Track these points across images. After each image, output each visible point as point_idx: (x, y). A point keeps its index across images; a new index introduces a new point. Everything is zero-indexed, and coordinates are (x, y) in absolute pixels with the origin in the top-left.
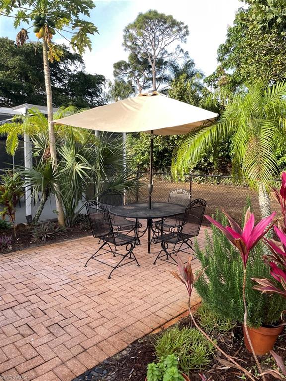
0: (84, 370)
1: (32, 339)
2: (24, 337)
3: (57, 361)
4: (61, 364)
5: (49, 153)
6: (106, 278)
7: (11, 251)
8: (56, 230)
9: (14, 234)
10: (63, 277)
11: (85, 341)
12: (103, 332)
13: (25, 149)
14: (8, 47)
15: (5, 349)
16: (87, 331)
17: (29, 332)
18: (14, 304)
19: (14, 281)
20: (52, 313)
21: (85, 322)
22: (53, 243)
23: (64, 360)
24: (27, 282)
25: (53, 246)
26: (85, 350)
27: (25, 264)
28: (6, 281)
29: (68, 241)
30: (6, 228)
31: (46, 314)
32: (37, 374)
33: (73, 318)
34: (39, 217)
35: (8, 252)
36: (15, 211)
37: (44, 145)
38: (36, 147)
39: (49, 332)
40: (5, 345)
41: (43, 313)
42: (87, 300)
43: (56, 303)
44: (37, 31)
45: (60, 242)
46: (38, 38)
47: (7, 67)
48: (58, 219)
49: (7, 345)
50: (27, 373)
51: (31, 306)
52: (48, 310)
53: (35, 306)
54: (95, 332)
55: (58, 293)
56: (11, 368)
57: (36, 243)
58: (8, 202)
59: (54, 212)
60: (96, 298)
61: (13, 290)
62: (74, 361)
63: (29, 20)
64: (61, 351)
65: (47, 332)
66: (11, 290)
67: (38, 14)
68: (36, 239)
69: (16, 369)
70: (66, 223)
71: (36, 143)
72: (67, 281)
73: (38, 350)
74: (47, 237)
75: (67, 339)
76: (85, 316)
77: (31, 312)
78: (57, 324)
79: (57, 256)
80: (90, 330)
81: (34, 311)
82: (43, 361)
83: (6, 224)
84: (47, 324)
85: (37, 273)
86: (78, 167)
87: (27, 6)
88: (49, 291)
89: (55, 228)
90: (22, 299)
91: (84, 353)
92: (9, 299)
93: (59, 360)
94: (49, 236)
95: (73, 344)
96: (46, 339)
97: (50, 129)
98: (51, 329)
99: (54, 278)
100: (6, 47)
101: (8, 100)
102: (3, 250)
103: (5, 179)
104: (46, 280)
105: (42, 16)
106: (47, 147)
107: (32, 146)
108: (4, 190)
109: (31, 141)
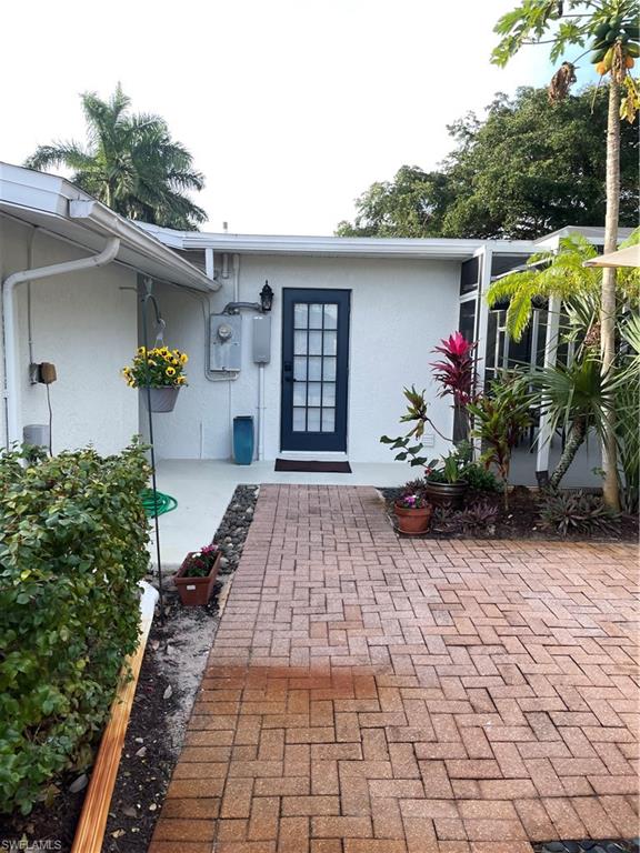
0: (580, 833)
1: (488, 722)
2: (475, 712)
3: (527, 788)
4: (534, 798)
5: (599, 336)
7: (491, 537)
8: (595, 513)
9: (504, 505)
10: (585, 621)
11: (600, 775)
13: (549, 327)
14: (555, 107)
15: (436, 719)
16: (613, 757)
17: (487, 705)
18: (471, 640)
19: (482, 597)
20: (542, 687)
21: (612, 734)
22: (583, 540)
23: (543, 793)
24: (507, 607)
25: (581, 547)
26: (595, 795)
27: (512, 570)
28: (467, 593)
29: (622, 545)
30: (492, 489)
31: (528, 683)
32: (480, 795)
33: (585, 715)
34: (560, 477)
35: (486, 538)
36: (509, 458)
37: (590, 318)
38: (572, 323)
39: (525, 723)
40: (437, 710)
41: (523, 680)
43: (556, 669)
44: (598, 59)
45: (600, 541)
46: (599, 73)
47: (550, 148)
48: (605, 489)
49: (441, 713)
50: (463, 782)
51: (503, 657)
52: (535, 677)
53: (512, 659)
54: (631, 766)
55: (566, 651)
56: (437, 760)
57: (545, 532)
58: (497, 437)
59: (597, 471)
61: (477, 614)
62: (564, 805)
63: (584, 37)
64: (542, 772)
65: (522, 720)
66: (473, 611)
67: (605, 18)
68: (546, 524)
69: (445, 765)
70: (623, 502)
71: (572, 314)
72: (593, 632)
73: (494, 748)
74: (570, 524)
75: (561, 754)
76: (616, 722)
77: (500, 668)
78: (547, 713)
79: (583, 572)
80: (619, 758)
81: (506, 669)
82: (497, 774)
83: (492, 482)
84: (527, 704)
85: (530, 594)
87: (581, 9)
88: (548, 641)
89: (593, 508)
90: (490, 637)
91: (591, 799)
92: (466, 628)
93: (533, 789)
94: (575, 524)
95: (571, 771)
96: (515, 734)
97: (605, 281)
98: (532, 719)
99: (564, 616)
100: (551, 108)
101: (543, 223)
102: (476, 531)
103: (496, 388)
104: (547, 616)
105: (612, 23)
106: (595, 321)
107: (564, 320)
108: (491, 411)
109: (563, 309)
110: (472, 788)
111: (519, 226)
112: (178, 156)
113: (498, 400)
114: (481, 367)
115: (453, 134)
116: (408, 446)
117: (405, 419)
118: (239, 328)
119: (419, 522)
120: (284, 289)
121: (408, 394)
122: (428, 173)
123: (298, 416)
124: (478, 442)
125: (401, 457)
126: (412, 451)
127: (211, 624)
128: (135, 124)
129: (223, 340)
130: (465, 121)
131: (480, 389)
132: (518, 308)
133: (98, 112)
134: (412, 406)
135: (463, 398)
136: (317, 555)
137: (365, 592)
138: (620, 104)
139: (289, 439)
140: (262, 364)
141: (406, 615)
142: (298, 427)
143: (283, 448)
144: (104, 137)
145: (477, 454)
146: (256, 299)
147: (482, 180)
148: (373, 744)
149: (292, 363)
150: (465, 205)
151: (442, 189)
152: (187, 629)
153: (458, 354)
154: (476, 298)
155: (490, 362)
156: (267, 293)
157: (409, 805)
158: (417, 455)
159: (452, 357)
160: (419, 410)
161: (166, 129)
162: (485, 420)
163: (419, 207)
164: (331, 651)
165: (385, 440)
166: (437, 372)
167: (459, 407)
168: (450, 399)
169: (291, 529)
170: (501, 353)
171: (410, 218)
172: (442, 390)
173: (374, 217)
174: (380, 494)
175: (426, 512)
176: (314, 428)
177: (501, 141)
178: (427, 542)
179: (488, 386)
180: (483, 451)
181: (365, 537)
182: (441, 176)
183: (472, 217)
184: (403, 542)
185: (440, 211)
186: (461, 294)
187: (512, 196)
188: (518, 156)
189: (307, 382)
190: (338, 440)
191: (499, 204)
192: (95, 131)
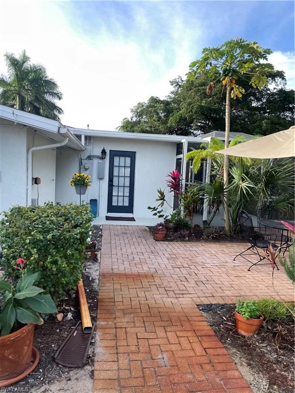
0: (209, 303)
1: (185, 284)
2: (181, 281)
3: (196, 295)
4: (197, 297)
5: (223, 172)
6: (246, 270)
7: (187, 241)
8: (221, 233)
9: (191, 231)
10: (215, 262)
11: (215, 293)
12: (228, 293)
15: (171, 283)
16: (219, 290)
17: (185, 280)
18: (181, 266)
19: (184, 256)
20: (201, 276)
21: (220, 285)
23: (200, 296)
24: (192, 259)
26: (213, 296)
27: (194, 250)
30: (187, 226)
31: (197, 275)
33: (212, 282)
34: (211, 222)
35: (185, 241)
36: (193, 215)
38: (215, 167)
39: (195, 283)
40: (171, 281)
41: (195, 275)
42: (226, 277)
43: (205, 272)
48: (225, 226)
50: (179, 295)
51: (190, 270)
52: (199, 274)
53: (192, 270)
54: (223, 292)
55: (208, 269)
56: (171, 291)
57: (205, 239)
58: (189, 207)
59: (223, 219)
60: (233, 278)
62: (205, 298)
64: (199, 292)
66: (181, 260)
67: (226, 66)
68: (205, 237)
69: (173, 291)
72: (217, 265)
73: (187, 288)
74: (213, 237)
75: (205, 289)
76: (221, 283)
78: (202, 281)
79: (216, 250)
80: (221, 290)
81: (190, 273)
82: (188, 293)
83: (187, 224)
84: (196, 280)
85: (199, 256)
86: (244, 185)
88: (203, 266)
89: (221, 231)
90: (186, 265)
92: (179, 264)
95: (207, 292)
96: (193, 285)
98: (198, 282)
99: (209, 261)
102: (182, 239)
103: (189, 190)
104: (204, 261)
105: (228, 68)
106: (222, 167)
107: (212, 167)
108: (187, 197)
109: (212, 163)
110: (181, 296)
111: (199, 124)
112: (51, 84)
113: (189, 194)
114: (184, 182)
115: (172, 85)
116: (158, 210)
117: (157, 200)
118: (92, 165)
119: (162, 236)
120: (110, 151)
121: (158, 191)
122: (162, 100)
123: (114, 199)
124: (182, 209)
125: (155, 214)
126: (159, 212)
127: (97, 265)
128: (31, 69)
129: (86, 169)
130: (177, 80)
131: (183, 190)
132: (196, 162)
133: (15, 64)
134: (160, 195)
135: (177, 193)
136: (128, 246)
137: (146, 255)
138: (231, 92)
139: (111, 208)
140: (101, 179)
141: (160, 260)
142: (114, 204)
143: (108, 211)
144: (17, 75)
145: (182, 213)
146: (99, 154)
147: (184, 105)
148: (154, 288)
149: (113, 179)
150: (177, 115)
151: (168, 107)
152: (90, 265)
153: (176, 177)
154: (182, 157)
155: (187, 181)
156: (104, 152)
157: (165, 299)
158: (161, 214)
159: (174, 178)
160: (162, 197)
161: (45, 72)
162: (185, 201)
163: (158, 114)
164: (138, 269)
165: (149, 208)
166: (168, 183)
167: (176, 197)
168: (173, 193)
169: (117, 238)
170: (191, 178)
171: (154, 118)
172: (170, 190)
173: (139, 116)
174: (147, 228)
175: (165, 232)
176: (120, 204)
177: (192, 89)
178: (165, 242)
179: (186, 189)
180: (184, 212)
181: (144, 240)
182: (167, 102)
183: (180, 120)
184: (157, 242)
185: (167, 116)
186: (177, 155)
187: (196, 113)
188: (198, 96)
189: (118, 186)
190: (130, 209)
191: (191, 115)
192: (12, 71)
